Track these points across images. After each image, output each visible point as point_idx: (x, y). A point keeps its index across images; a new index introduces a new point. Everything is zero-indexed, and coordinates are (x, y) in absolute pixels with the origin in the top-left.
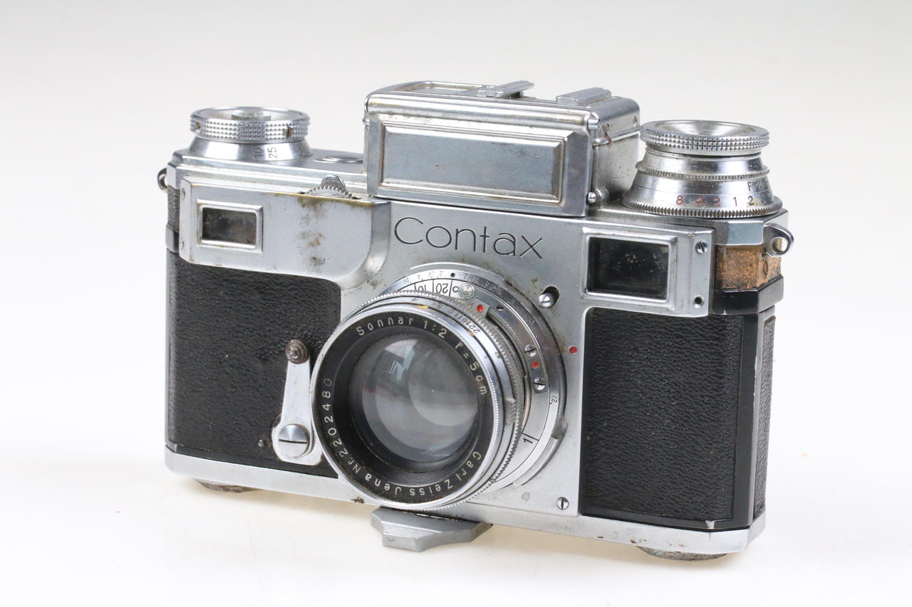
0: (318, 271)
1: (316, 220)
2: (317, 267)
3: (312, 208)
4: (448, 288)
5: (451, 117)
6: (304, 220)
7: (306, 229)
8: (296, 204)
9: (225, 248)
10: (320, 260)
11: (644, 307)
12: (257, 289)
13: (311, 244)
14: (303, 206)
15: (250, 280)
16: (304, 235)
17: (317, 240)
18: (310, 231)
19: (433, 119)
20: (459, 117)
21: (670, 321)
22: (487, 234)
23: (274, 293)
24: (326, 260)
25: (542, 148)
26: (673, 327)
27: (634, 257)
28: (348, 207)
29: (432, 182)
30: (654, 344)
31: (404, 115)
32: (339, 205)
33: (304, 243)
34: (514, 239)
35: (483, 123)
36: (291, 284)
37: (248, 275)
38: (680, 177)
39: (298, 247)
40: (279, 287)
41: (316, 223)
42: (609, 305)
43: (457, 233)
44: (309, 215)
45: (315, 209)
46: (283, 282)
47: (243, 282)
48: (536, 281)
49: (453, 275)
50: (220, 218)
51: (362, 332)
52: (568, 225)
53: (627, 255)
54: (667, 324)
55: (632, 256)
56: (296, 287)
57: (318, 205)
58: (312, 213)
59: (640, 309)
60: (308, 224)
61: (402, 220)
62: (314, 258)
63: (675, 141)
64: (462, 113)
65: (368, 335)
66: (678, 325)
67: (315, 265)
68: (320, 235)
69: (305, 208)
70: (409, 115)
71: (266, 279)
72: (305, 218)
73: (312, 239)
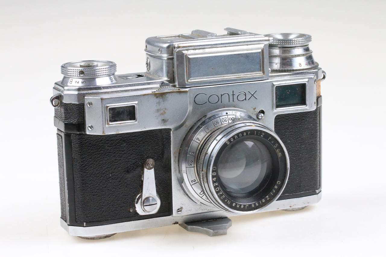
0: (165, 125)
1: (163, 102)
2: (165, 123)
3: (161, 97)
4: (227, 119)
5: (214, 47)
6: (158, 104)
7: (158, 107)
8: (153, 97)
9: (122, 124)
10: (166, 120)
11: (297, 110)
12: (124, 141)
13: (162, 114)
14: (157, 97)
15: (120, 138)
16: (158, 111)
17: (164, 111)
18: (161, 108)
19: (206, 49)
20: (218, 46)
21: (300, 114)
22: (234, 94)
23: (132, 141)
24: (169, 119)
25: (255, 53)
26: (301, 116)
27: (290, 91)
28: (178, 94)
29: (211, 76)
30: (294, 125)
31: (193, 49)
32: (173, 94)
33: (158, 114)
34: (245, 94)
35: (227, 47)
36: (140, 135)
37: (119, 136)
38: (303, 55)
39: (155, 116)
40: (134, 138)
41: (164, 104)
42: (284, 113)
43: (222, 96)
44: (160, 101)
45: (162, 97)
46: (136, 135)
47: (117, 139)
48: (255, 109)
49: (227, 113)
50: (116, 111)
51: (228, 143)
52: (266, 83)
53: (287, 91)
54: (299, 115)
55: (289, 91)
56: (142, 136)
57: (164, 96)
58: (161, 100)
59: (296, 111)
60: (160, 105)
61: (197, 95)
62: (163, 120)
63: (300, 41)
64: (219, 44)
65: (231, 143)
66: (302, 115)
67: (164, 123)
68: (166, 109)
69: (158, 98)
70: (196, 49)
71: (128, 136)
72: (158, 103)
73: (162, 112)
